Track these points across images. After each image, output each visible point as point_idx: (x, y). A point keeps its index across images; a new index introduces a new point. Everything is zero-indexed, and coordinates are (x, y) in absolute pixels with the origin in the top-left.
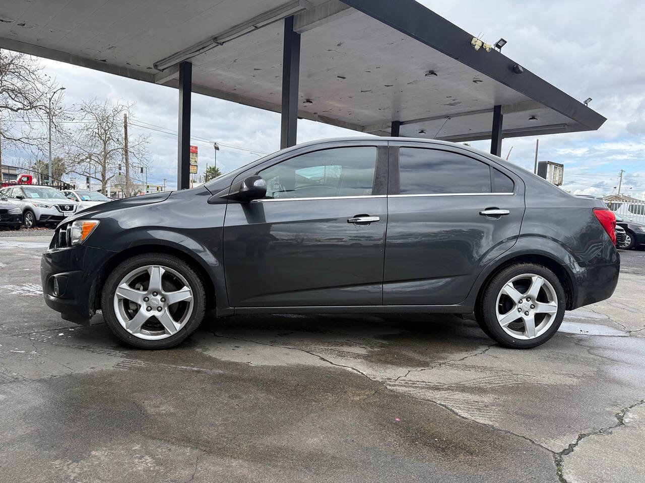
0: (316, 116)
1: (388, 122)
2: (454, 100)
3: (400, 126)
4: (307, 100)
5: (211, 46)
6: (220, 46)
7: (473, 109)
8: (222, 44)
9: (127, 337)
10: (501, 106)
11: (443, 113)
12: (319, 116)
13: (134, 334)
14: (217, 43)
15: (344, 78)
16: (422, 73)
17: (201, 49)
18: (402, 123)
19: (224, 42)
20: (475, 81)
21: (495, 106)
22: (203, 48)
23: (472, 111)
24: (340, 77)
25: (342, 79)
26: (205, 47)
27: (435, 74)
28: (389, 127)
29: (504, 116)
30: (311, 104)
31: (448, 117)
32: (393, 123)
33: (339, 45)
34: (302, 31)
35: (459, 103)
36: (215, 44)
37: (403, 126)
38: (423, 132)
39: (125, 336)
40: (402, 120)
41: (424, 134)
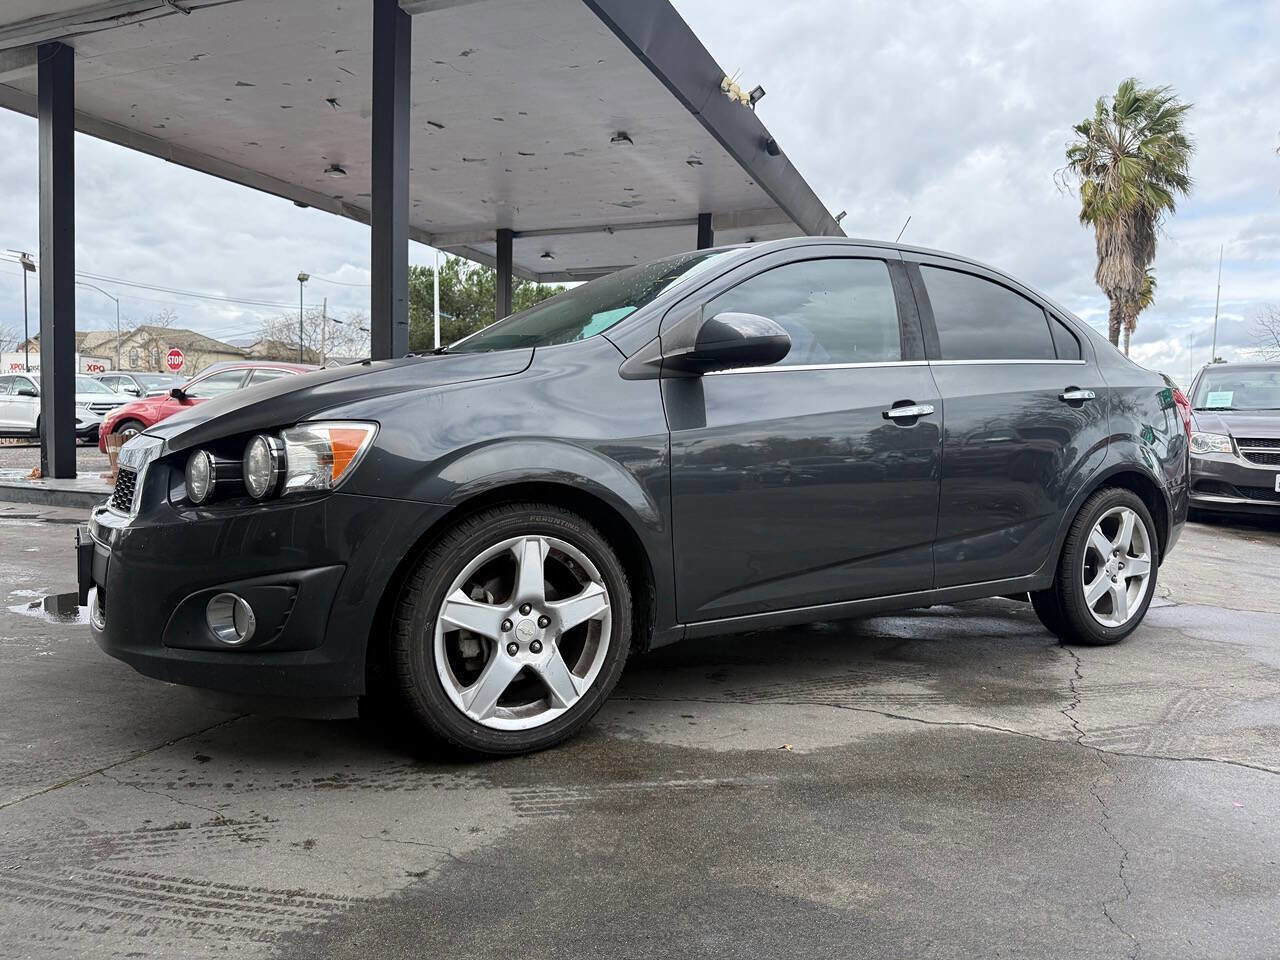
0: (338, 203)
1: (490, 230)
2: (633, 197)
3: (514, 240)
4: (333, 166)
5: (156, 12)
6: (181, 15)
7: (660, 217)
8: (188, 11)
9: (468, 732)
10: (710, 215)
11: (602, 220)
12: (345, 205)
13: (484, 722)
14: (176, 6)
15: (440, 126)
16: (604, 136)
17: (124, 16)
18: (517, 234)
19: (192, 8)
20: (689, 163)
21: (700, 215)
22: (130, 14)
23: (657, 222)
24: (433, 124)
25: (436, 128)
26: (138, 12)
27: (630, 140)
28: (492, 240)
29: (715, 233)
30: (343, 175)
31: (610, 229)
32: (499, 232)
33: (465, 54)
34: (419, 10)
35: (641, 203)
36: (169, 9)
37: (518, 240)
38: (549, 256)
39: (463, 730)
40: (516, 228)
41: (550, 259)
